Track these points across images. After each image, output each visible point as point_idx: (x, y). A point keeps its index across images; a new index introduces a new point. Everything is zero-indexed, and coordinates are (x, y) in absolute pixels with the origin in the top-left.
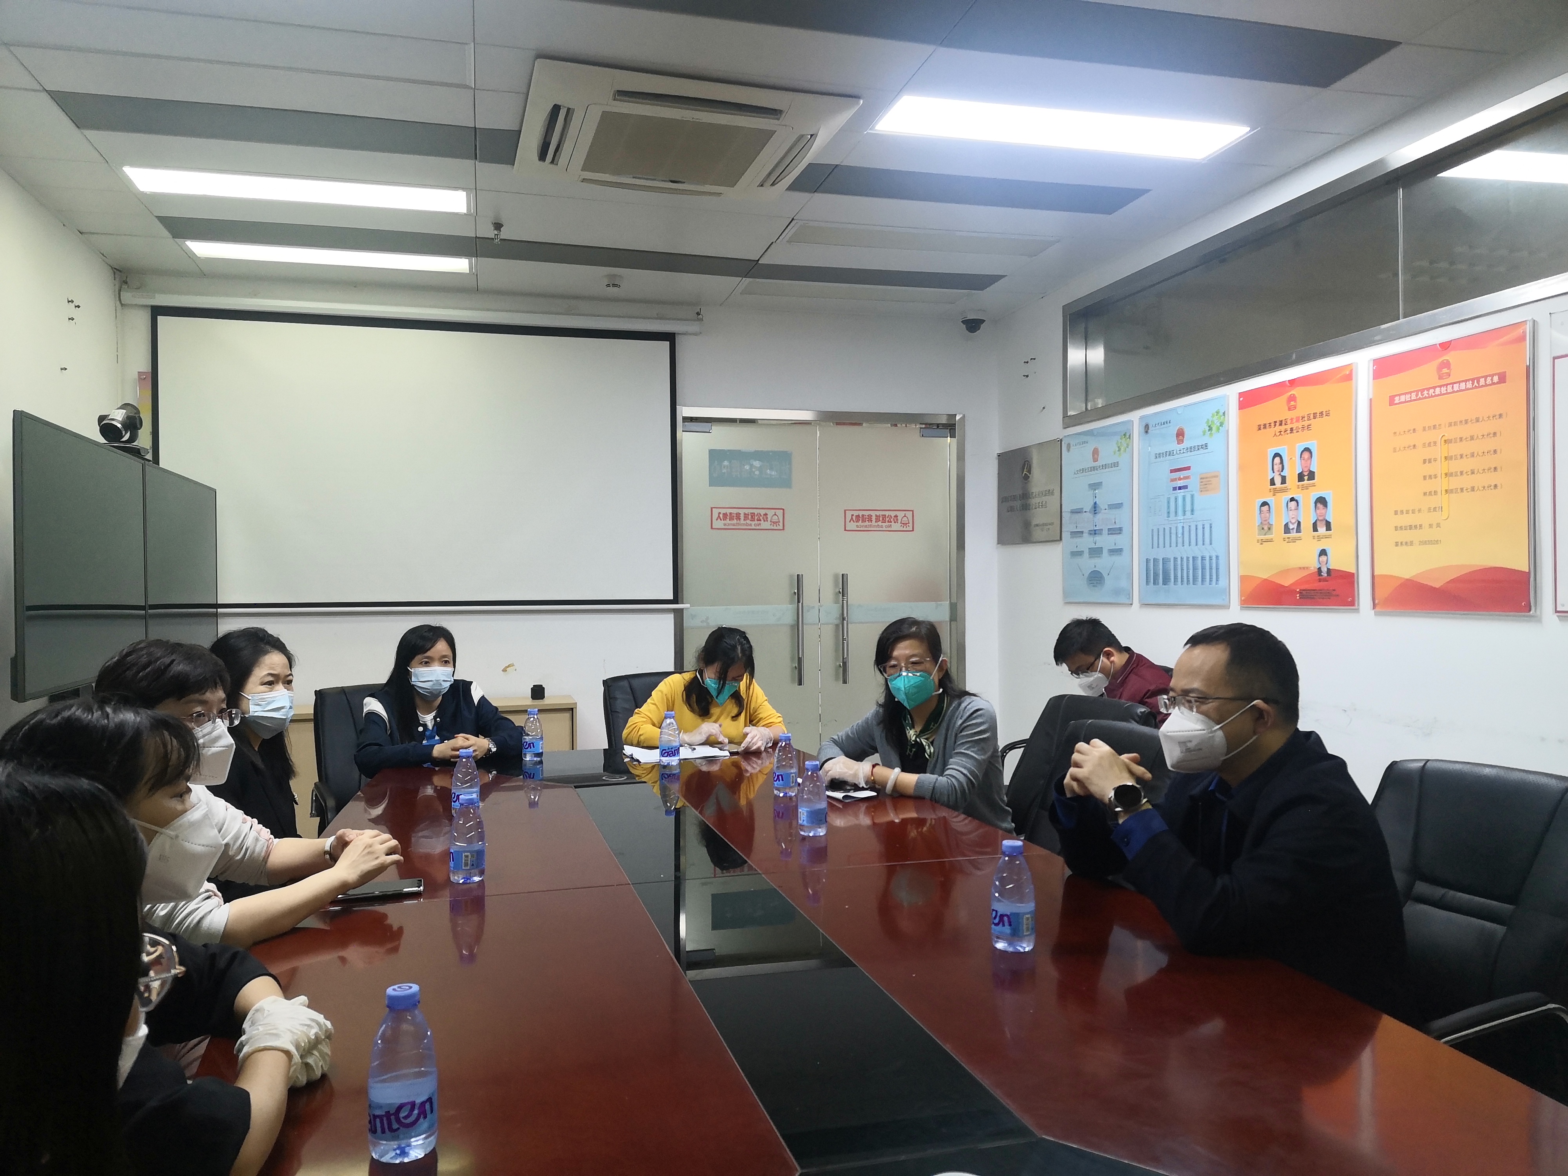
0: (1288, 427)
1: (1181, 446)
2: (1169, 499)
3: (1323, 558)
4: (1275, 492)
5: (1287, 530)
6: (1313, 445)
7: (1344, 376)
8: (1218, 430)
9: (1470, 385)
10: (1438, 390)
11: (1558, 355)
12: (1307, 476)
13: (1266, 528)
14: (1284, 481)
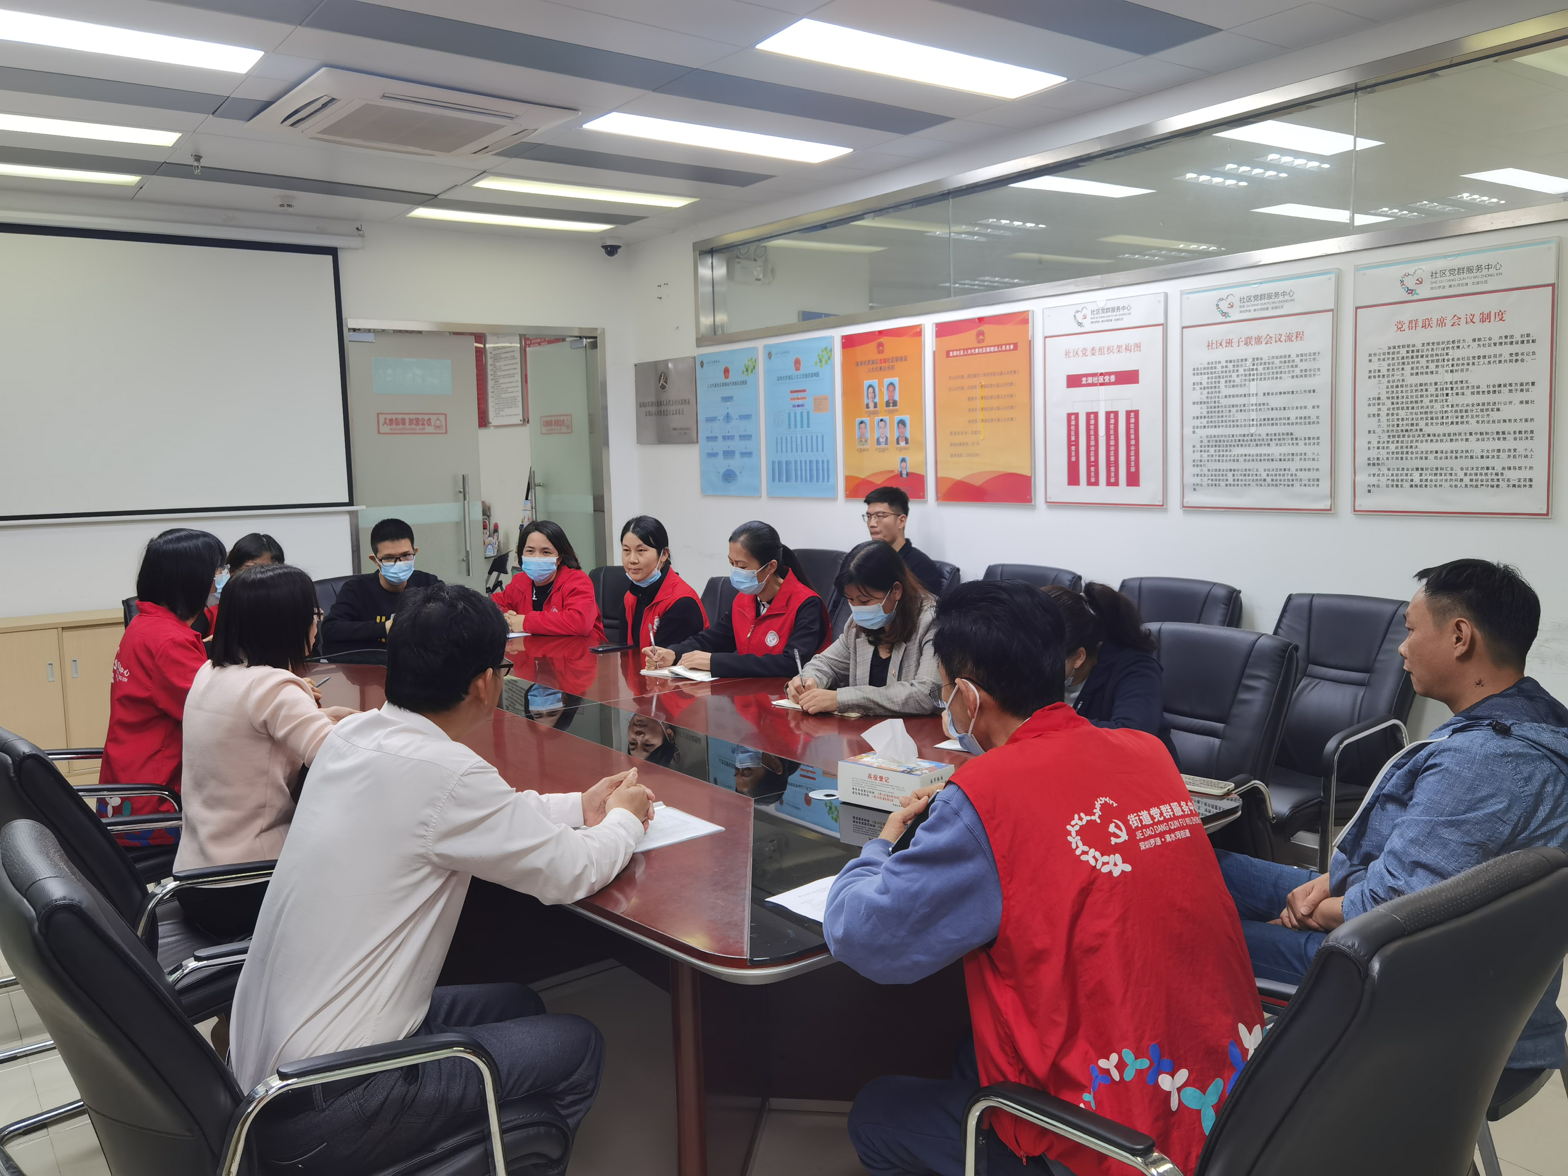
0: (879, 365)
1: (798, 373)
2: (789, 414)
3: (904, 464)
4: (870, 414)
5: (878, 443)
6: (896, 380)
7: (916, 332)
8: (826, 362)
9: (996, 349)
10: (977, 350)
11: (1046, 335)
12: (892, 403)
13: (863, 440)
14: (875, 406)
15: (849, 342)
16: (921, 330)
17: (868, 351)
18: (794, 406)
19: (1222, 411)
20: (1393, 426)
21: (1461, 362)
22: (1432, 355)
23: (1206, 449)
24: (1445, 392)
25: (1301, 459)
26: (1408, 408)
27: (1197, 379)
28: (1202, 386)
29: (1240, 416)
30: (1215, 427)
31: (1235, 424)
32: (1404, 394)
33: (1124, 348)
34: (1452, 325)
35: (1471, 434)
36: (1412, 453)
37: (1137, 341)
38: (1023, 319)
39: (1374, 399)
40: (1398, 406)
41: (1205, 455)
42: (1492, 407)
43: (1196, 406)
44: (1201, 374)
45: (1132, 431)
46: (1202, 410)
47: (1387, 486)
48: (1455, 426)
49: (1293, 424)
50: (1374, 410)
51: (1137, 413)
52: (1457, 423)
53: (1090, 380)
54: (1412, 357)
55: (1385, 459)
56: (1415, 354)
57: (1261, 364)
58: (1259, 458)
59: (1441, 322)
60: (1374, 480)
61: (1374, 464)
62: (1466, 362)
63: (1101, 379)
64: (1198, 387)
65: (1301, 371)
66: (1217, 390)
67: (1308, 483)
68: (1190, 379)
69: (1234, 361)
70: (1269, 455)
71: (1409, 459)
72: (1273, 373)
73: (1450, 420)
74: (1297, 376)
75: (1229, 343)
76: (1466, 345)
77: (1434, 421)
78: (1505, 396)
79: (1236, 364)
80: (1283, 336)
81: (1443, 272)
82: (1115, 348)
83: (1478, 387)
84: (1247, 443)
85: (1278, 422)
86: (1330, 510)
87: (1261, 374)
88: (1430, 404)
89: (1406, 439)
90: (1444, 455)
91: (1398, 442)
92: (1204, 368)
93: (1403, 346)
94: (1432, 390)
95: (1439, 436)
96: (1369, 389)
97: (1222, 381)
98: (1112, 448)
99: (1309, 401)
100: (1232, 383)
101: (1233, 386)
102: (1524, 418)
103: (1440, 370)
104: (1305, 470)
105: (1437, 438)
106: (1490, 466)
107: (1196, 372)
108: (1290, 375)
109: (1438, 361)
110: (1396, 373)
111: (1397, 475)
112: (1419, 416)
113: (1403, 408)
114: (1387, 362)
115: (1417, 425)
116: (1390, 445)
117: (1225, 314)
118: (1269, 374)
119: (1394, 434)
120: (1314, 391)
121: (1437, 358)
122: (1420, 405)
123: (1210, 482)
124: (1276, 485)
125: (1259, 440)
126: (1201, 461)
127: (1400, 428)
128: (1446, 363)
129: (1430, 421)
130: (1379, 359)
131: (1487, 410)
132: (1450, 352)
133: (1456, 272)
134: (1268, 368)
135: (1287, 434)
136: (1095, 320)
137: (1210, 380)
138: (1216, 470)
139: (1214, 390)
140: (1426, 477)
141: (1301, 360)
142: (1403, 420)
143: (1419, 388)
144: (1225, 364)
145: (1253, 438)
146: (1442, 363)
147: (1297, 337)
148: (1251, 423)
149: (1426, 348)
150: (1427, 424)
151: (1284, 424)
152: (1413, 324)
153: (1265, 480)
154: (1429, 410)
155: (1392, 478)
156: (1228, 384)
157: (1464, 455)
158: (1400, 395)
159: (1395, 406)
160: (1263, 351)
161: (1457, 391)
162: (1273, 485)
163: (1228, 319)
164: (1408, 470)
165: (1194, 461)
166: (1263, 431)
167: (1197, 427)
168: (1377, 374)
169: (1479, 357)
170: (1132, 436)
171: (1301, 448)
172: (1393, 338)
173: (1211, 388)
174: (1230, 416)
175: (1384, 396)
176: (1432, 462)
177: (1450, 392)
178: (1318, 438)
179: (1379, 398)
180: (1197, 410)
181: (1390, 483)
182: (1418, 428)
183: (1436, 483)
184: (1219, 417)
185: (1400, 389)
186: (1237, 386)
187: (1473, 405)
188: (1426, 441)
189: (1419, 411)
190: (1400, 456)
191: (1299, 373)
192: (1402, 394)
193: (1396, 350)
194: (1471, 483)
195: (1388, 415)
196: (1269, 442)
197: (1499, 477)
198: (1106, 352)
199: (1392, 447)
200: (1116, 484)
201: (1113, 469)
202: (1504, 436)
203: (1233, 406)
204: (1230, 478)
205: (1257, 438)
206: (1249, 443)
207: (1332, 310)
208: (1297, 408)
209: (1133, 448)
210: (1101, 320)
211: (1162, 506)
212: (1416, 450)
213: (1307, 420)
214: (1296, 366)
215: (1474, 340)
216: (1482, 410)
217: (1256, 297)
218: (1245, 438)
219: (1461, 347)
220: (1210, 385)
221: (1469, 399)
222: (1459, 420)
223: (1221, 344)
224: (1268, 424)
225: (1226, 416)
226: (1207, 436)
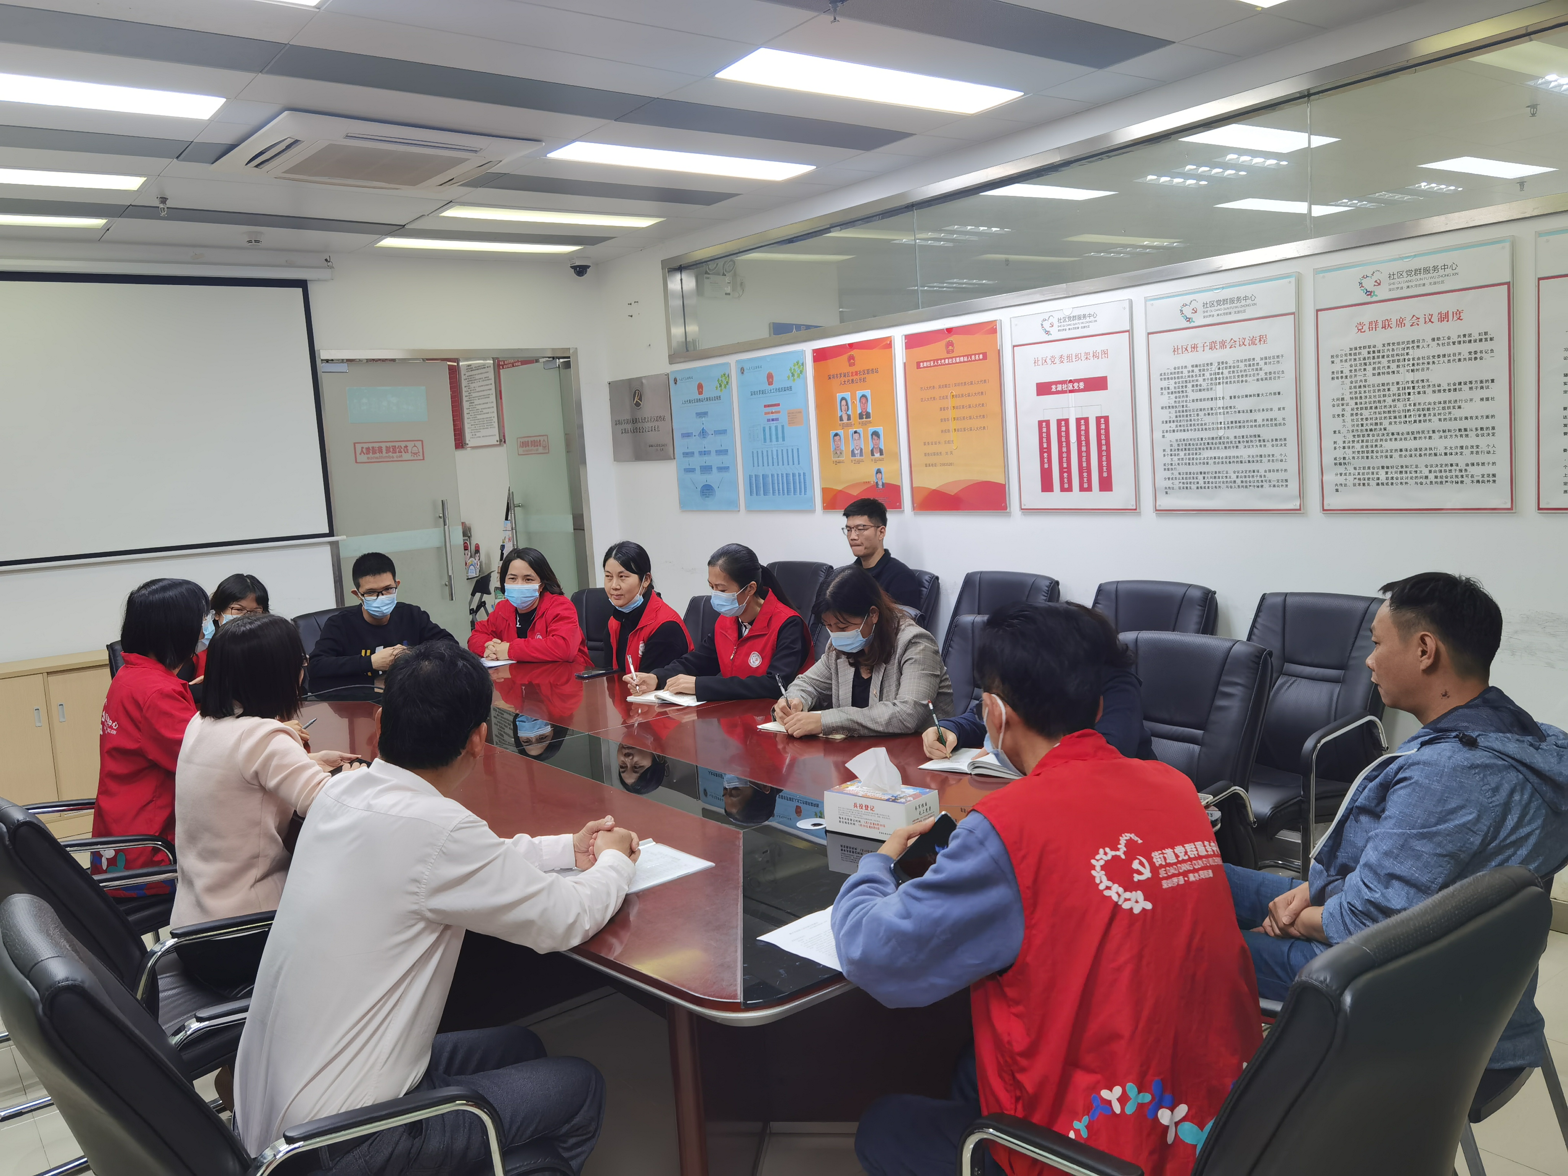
0: (850, 378)
1: (772, 387)
2: (764, 428)
3: (879, 475)
4: (844, 426)
5: (853, 454)
6: (868, 393)
7: (886, 344)
8: (799, 376)
9: (966, 359)
10: (947, 360)
11: (1014, 344)
12: (865, 415)
13: (838, 452)
14: (849, 418)
15: (820, 356)
16: (891, 341)
17: (839, 364)
18: (768, 420)
19: (1190, 415)
20: (1358, 425)
21: (1421, 361)
22: (1393, 356)
23: (1177, 452)
24: (1407, 391)
25: (1269, 461)
26: (1371, 408)
27: (1165, 384)
28: (1170, 391)
29: (1208, 420)
30: (1184, 431)
31: (1204, 427)
32: (1367, 394)
33: (1091, 355)
34: (1411, 326)
35: (1434, 432)
36: (1377, 452)
37: (1104, 348)
38: (991, 329)
39: (1338, 399)
40: (1361, 406)
41: (1175, 458)
42: (1453, 405)
43: (1164, 410)
44: (1168, 378)
45: (1103, 437)
46: (1171, 415)
47: (1354, 485)
48: (1417, 424)
49: (1260, 426)
50: (1339, 410)
51: (1107, 419)
52: (1420, 421)
53: (1060, 387)
54: (1374, 358)
55: (1351, 458)
56: (1376, 354)
57: (1226, 368)
58: (1228, 460)
59: (1401, 323)
60: (1341, 480)
61: (1340, 464)
62: (1426, 361)
63: (1070, 387)
64: (1165, 392)
65: (1266, 373)
66: (1185, 394)
67: (1276, 484)
68: (1157, 384)
69: (1200, 365)
70: (1237, 457)
71: (1374, 457)
72: (1238, 376)
73: (1413, 419)
74: (1262, 379)
75: (1195, 347)
76: (1425, 344)
77: (1398, 420)
78: (1465, 393)
79: (1202, 368)
80: (1247, 340)
81: (1400, 274)
82: (1083, 355)
83: (1439, 386)
84: (1216, 446)
85: (1246, 424)
86: (1300, 510)
87: (1227, 378)
88: (1393, 404)
89: (1371, 438)
90: (1408, 453)
91: (1363, 441)
92: (1171, 374)
93: (1365, 347)
94: (1394, 389)
95: (1402, 434)
96: (1333, 390)
97: (1189, 385)
98: (1084, 454)
99: (1275, 402)
100: (1199, 388)
101: (1200, 390)
102: (1485, 415)
103: (1401, 369)
104: (1274, 471)
105: (1401, 436)
106: (1454, 463)
107: (1164, 377)
108: (1255, 378)
109: (1399, 361)
110: (1358, 373)
111: (1363, 474)
112: (1383, 415)
113: (1366, 408)
114: (1349, 363)
115: (1381, 424)
116: (1355, 444)
117: (1189, 320)
118: (1234, 377)
119: (1359, 433)
120: (1279, 393)
121: (1398, 358)
122: (1383, 404)
123: (1181, 485)
124: (1246, 487)
125: (1228, 443)
126: (1171, 464)
127: (1364, 428)
128: (1407, 362)
129: (1393, 420)
130: (1341, 361)
131: (1449, 408)
132: (1411, 351)
133: (1413, 273)
134: (1233, 372)
135: (1255, 436)
136: (1062, 328)
137: (1177, 385)
138: (1187, 473)
139: (1181, 394)
140: (1392, 475)
141: (1266, 363)
142: (1367, 419)
143: (1381, 388)
144: (1191, 369)
145: (1221, 441)
146: (1403, 363)
147: (1260, 341)
148: (1219, 426)
149: (1386, 348)
150: (1390, 423)
151: (1252, 426)
152: (1373, 325)
153: (1235, 482)
154: (1392, 409)
155: (1359, 476)
156: (1195, 388)
157: (1428, 452)
158: (1363, 395)
159: (1359, 406)
160: (1228, 355)
161: (1419, 390)
162: (1242, 486)
163: (1192, 325)
164: (1374, 468)
165: (1165, 465)
166: (1231, 434)
167: (1167, 431)
168: (1340, 375)
169: (1439, 356)
170: (1104, 442)
171: (1268, 450)
172: (1354, 339)
173: (1179, 392)
174: (1198, 420)
175: (1347, 397)
176: (1396, 460)
177: (1411, 391)
178: (1285, 439)
179: (1343, 399)
180: (1166, 415)
181: (1357, 481)
182: (1382, 427)
183: (1402, 481)
184: (1187, 421)
185: (1362, 390)
186: (1204, 390)
187: (1435, 403)
188: (1391, 440)
189: (1382, 410)
190: (1365, 455)
191: (1264, 376)
192: (1365, 395)
193: (1357, 351)
194: (1436, 480)
195: (1352, 415)
196: (1238, 445)
197: (1463, 473)
198: (1074, 360)
199: (1358, 446)
200: (1089, 489)
201: (1085, 475)
202: (1466, 433)
203: (1201, 410)
204: (1201, 481)
205: (1226, 440)
206: (1218, 445)
207: (1293, 314)
208: (1263, 410)
209: (1104, 453)
210: (1067, 328)
211: (1136, 509)
212: (1381, 449)
213: (1274, 422)
214: (1261, 369)
215: (1433, 340)
216: (1444, 408)
217: (1219, 302)
218: (1214, 441)
219: (1421, 347)
220: (1177, 390)
221: (1431, 397)
222: (1422, 418)
223: (1186, 349)
224: (1236, 427)
225: (1194, 420)
226: (1177, 440)
